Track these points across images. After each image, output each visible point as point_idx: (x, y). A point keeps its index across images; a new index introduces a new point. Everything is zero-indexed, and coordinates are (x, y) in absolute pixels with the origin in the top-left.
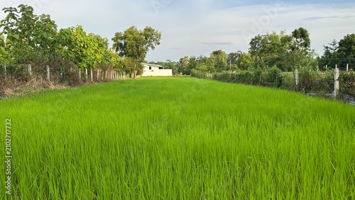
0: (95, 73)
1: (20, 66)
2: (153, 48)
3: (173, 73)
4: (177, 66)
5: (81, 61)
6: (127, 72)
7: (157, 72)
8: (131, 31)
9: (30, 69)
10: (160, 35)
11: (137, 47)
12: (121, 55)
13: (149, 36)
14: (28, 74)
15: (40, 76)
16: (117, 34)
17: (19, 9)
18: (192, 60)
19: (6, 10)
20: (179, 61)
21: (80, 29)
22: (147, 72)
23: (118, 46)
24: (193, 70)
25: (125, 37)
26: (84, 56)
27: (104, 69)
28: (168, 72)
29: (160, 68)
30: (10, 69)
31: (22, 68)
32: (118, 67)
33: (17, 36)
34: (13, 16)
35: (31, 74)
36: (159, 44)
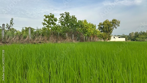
0: (90, 38)
1: (63, 34)
2: (116, 28)
3: (126, 40)
4: (128, 37)
5: (85, 33)
6: (104, 39)
7: (117, 39)
8: (106, 22)
9: (67, 35)
10: (120, 22)
11: (109, 28)
12: (101, 32)
13: (115, 23)
14: (66, 37)
15: (70, 38)
16: (100, 23)
17: (65, 14)
18: (136, 33)
19: (61, 15)
20: (129, 35)
21: (85, 21)
22: (112, 39)
23: (100, 28)
24: (137, 38)
25: (103, 24)
26: (86, 31)
27: (94, 37)
28: (123, 40)
29: (119, 37)
30: (60, 35)
31: (64, 34)
32: (100, 36)
33: (63, 23)
34: (63, 16)
35: (67, 36)
36: (119, 26)
